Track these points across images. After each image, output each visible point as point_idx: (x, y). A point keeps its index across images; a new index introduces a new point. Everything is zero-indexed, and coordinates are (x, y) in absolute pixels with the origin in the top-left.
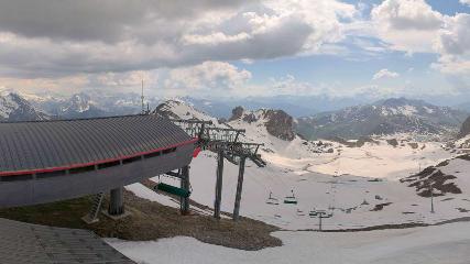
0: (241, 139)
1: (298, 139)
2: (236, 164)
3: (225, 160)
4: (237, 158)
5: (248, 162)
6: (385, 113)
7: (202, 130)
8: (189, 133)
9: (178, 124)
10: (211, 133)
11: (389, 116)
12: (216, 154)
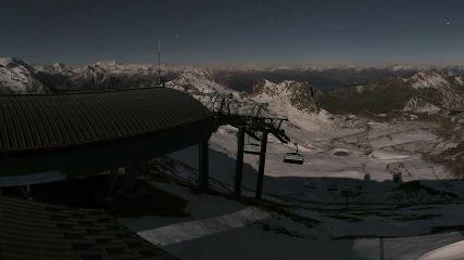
0: (264, 114)
1: (323, 113)
2: (258, 139)
3: (246, 135)
4: (259, 134)
5: (271, 137)
6: (416, 86)
7: (223, 103)
8: (209, 106)
9: (197, 97)
10: (231, 106)
11: (420, 89)
12: (237, 130)
